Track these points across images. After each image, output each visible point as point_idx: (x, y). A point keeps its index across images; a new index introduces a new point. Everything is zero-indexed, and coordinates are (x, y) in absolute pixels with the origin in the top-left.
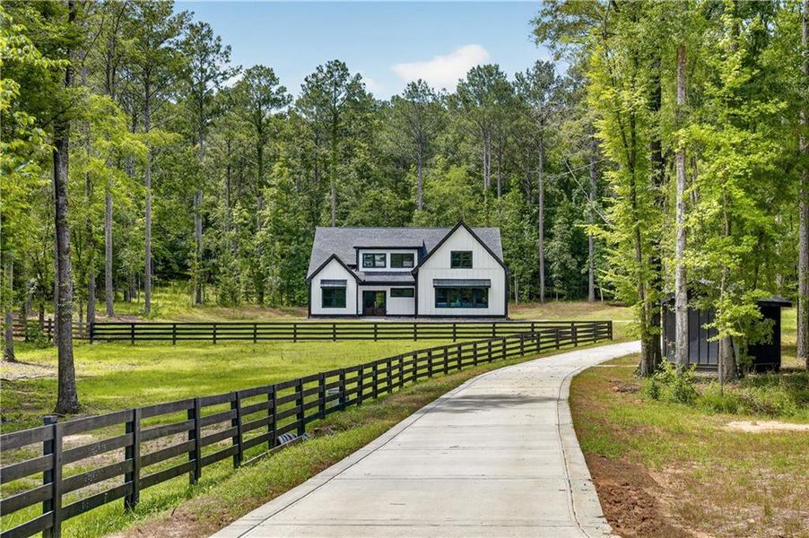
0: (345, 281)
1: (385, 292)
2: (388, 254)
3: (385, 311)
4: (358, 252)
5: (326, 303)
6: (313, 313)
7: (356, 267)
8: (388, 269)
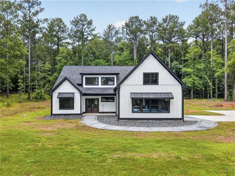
0: (73, 93)
1: (98, 99)
2: (100, 77)
3: (98, 110)
4: (82, 77)
5: (62, 107)
6: (53, 113)
7: (81, 85)
8: (100, 86)
